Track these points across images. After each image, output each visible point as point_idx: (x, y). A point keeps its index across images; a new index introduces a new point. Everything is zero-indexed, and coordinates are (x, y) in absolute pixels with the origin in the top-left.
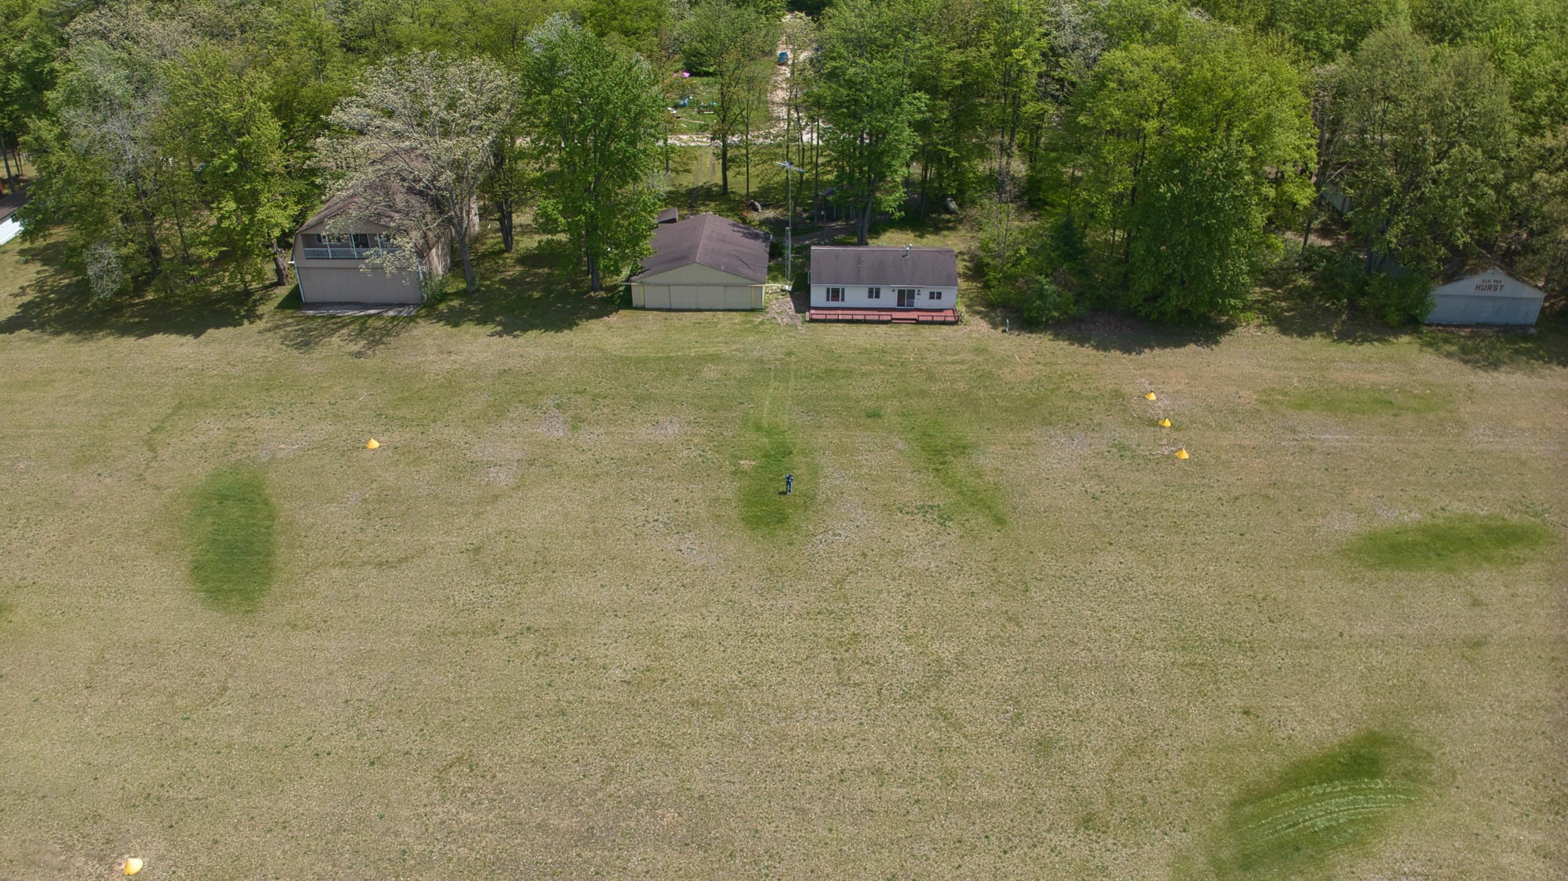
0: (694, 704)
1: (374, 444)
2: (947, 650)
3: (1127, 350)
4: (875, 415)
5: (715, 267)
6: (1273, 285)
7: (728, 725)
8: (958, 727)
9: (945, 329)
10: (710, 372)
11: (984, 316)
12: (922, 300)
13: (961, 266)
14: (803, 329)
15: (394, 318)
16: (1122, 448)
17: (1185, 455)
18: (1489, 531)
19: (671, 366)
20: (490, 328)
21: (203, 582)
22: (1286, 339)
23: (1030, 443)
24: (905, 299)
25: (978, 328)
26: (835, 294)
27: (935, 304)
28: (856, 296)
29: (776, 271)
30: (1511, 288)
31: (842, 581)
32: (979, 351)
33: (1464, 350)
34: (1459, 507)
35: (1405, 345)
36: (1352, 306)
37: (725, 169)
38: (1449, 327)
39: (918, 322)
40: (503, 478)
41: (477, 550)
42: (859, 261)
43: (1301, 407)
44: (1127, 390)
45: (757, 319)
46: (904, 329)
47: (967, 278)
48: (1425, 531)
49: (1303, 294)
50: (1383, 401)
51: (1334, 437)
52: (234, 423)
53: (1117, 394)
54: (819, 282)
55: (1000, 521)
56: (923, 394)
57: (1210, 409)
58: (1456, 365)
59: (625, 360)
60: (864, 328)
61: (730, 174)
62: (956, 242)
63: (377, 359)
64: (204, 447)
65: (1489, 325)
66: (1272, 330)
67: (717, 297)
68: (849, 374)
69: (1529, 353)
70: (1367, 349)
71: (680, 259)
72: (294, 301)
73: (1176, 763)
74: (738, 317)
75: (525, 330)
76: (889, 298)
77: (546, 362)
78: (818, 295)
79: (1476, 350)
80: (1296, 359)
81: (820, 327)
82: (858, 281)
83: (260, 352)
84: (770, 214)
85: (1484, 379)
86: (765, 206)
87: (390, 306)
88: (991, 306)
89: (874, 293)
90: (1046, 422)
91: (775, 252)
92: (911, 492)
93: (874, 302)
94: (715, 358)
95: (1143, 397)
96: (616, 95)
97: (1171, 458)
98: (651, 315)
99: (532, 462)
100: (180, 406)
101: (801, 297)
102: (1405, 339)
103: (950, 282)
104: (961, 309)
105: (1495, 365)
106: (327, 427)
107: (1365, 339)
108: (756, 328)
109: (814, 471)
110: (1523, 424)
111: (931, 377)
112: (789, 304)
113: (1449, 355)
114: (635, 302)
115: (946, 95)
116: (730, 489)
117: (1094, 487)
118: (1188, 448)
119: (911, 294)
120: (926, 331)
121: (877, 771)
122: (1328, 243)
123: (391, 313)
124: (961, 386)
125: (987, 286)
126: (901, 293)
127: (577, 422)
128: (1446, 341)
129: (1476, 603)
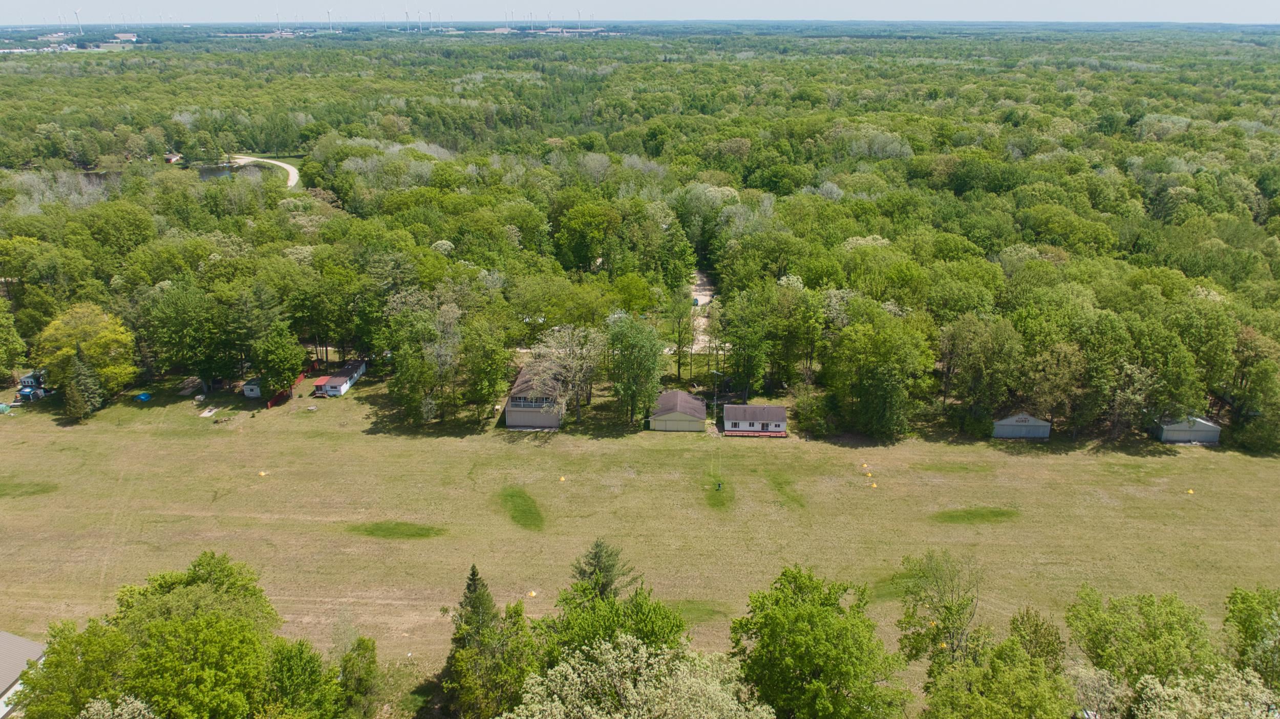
0: (701, 555)
1: (563, 479)
2: (784, 542)
3: (852, 447)
4: (755, 471)
5: (685, 413)
6: (927, 421)
7: (713, 560)
8: (787, 561)
9: (782, 439)
10: (687, 455)
11: (796, 434)
12: (772, 428)
13: (788, 414)
14: (722, 439)
15: (548, 433)
16: (850, 484)
17: (875, 486)
18: (992, 512)
19: (670, 453)
20: (588, 437)
21: (518, 522)
22: (927, 444)
23: (815, 481)
24: (765, 427)
25: (794, 439)
26: (735, 425)
27: (777, 429)
28: (744, 426)
29: (710, 414)
30: (1032, 421)
31: (746, 523)
32: (795, 448)
33: (1007, 448)
34: (982, 504)
35: (981, 445)
36: (962, 430)
37: (679, 368)
38: (1003, 439)
39: (770, 437)
40: (617, 491)
41: (615, 513)
42: (745, 411)
43: (927, 470)
44: (856, 463)
45: (703, 435)
46: (764, 439)
47: (790, 418)
48: (965, 512)
49: (941, 425)
50: (964, 468)
51: (938, 480)
52: (501, 471)
53: (851, 464)
54: (728, 419)
55: (802, 506)
56: (773, 464)
57: (889, 470)
58: (1002, 454)
59: (652, 451)
60: (748, 439)
61: (681, 371)
62: (786, 403)
63: (548, 448)
64: (494, 479)
65: (1023, 438)
66: (921, 440)
67: (685, 425)
68: (743, 456)
69: (1038, 449)
70: (961, 447)
71: (670, 409)
72: (502, 424)
73: (858, 572)
74: (695, 434)
75: (603, 437)
76: (758, 426)
77: (620, 450)
78: (728, 425)
79: (1014, 448)
80: (930, 452)
81: (730, 438)
82: (745, 419)
83: (498, 446)
84: (701, 388)
85: (1014, 459)
86: (698, 386)
87: (545, 427)
88: (801, 430)
89: (752, 425)
90: (821, 474)
91: (708, 407)
92: (770, 497)
93: (752, 429)
94: (688, 450)
95: (862, 466)
96: (648, 344)
97: (870, 487)
98: (658, 433)
99: (626, 486)
100: (475, 465)
101: (720, 425)
102: (982, 443)
103: (783, 420)
104: (788, 431)
105: (1019, 453)
106: (540, 474)
107: (962, 443)
108: (703, 439)
109: (733, 489)
110: (1024, 476)
111: (776, 458)
112: (715, 429)
113: (1000, 450)
114: (652, 427)
115: (781, 339)
116: (702, 495)
117: (838, 496)
118: (877, 483)
119: (767, 425)
120: (774, 440)
121: (762, 572)
122: (960, 402)
123: (546, 430)
124: (789, 461)
125: (800, 422)
126: (763, 425)
127: (639, 473)
128: (1001, 444)
129: (978, 533)
